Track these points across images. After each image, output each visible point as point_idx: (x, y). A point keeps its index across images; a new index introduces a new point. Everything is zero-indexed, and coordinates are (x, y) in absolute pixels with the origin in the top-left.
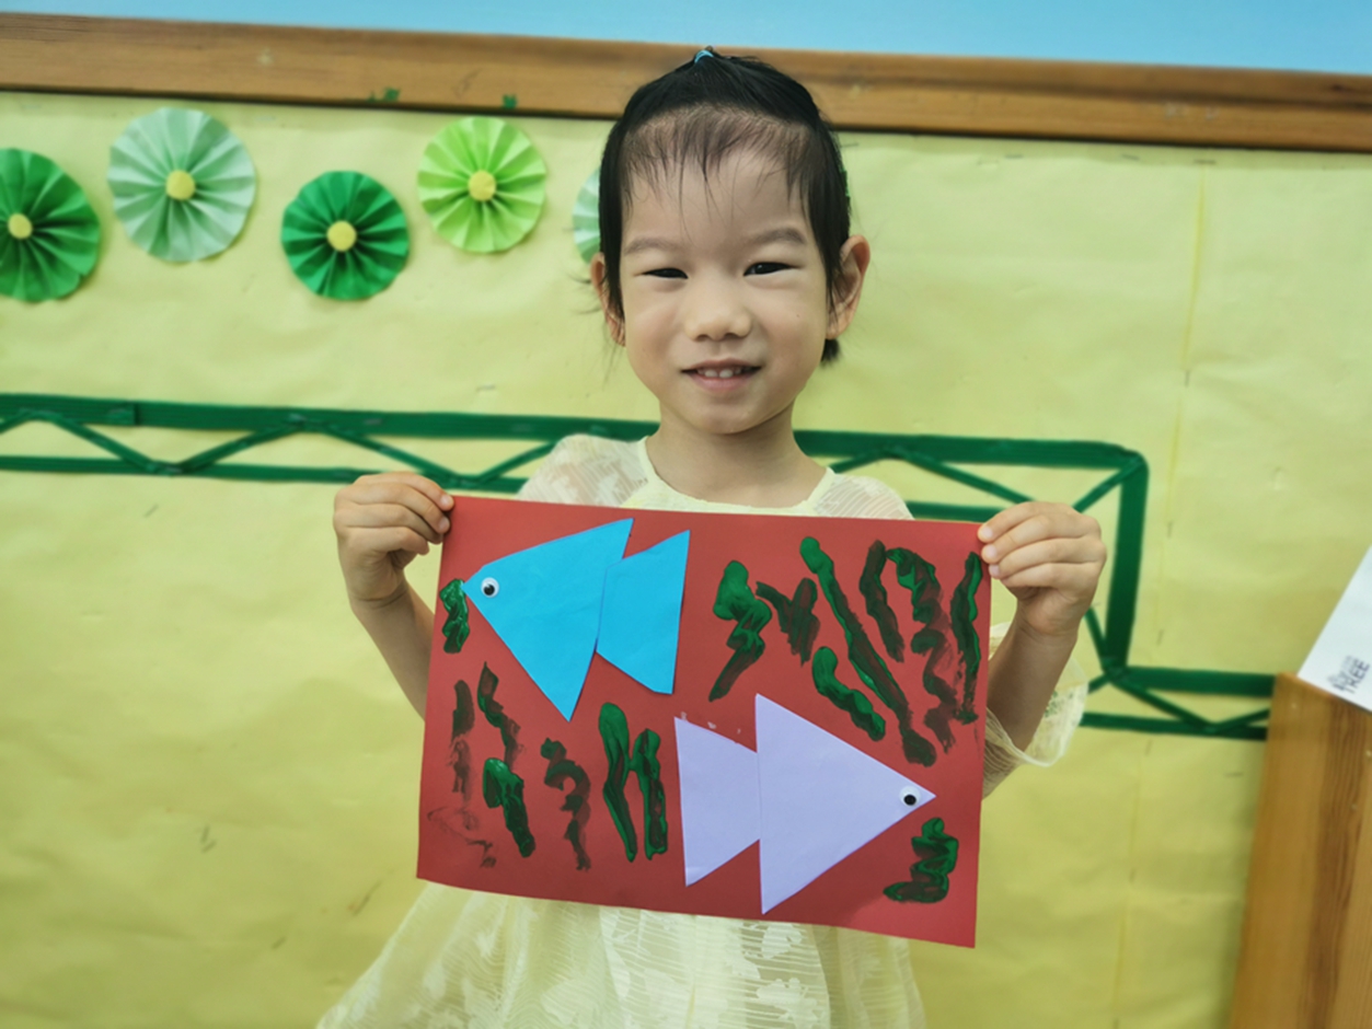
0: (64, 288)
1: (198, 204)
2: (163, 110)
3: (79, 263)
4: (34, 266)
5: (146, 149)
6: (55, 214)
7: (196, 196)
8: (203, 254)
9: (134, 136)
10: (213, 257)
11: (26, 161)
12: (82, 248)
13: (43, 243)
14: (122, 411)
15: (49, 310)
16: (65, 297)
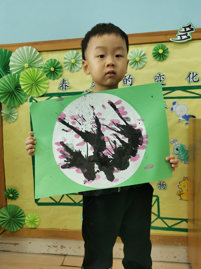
0: (58, 78)
1: (75, 64)
2: (71, 51)
3: (60, 74)
4: (54, 74)
5: (68, 57)
6: (57, 67)
7: (75, 63)
8: (77, 71)
9: (67, 55)
10: (78, 71)
11: (53, 60)
12: (60, 71)
13: (55, 71)
14: (66, 94)
15: (56, 80)
16: (58, 79)
